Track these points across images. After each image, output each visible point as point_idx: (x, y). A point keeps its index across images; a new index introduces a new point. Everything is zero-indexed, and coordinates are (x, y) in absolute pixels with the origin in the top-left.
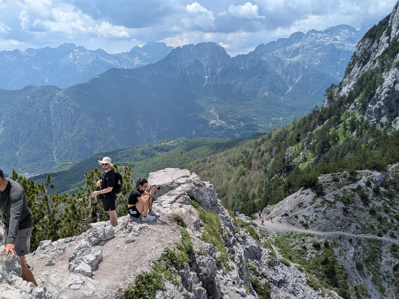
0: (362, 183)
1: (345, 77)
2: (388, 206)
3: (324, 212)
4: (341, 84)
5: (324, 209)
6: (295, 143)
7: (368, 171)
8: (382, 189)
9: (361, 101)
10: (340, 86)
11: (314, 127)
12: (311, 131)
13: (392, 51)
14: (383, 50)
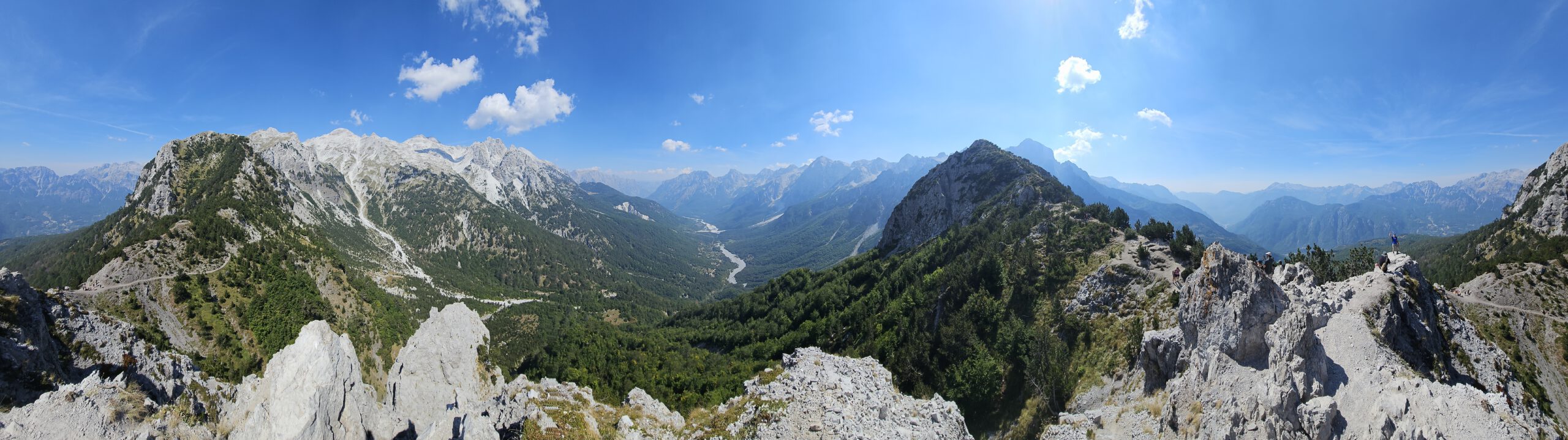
5: (128, 269)
11: (121, 219)
12: (119, 221)
13: (158, 176)
14: (153, 175)
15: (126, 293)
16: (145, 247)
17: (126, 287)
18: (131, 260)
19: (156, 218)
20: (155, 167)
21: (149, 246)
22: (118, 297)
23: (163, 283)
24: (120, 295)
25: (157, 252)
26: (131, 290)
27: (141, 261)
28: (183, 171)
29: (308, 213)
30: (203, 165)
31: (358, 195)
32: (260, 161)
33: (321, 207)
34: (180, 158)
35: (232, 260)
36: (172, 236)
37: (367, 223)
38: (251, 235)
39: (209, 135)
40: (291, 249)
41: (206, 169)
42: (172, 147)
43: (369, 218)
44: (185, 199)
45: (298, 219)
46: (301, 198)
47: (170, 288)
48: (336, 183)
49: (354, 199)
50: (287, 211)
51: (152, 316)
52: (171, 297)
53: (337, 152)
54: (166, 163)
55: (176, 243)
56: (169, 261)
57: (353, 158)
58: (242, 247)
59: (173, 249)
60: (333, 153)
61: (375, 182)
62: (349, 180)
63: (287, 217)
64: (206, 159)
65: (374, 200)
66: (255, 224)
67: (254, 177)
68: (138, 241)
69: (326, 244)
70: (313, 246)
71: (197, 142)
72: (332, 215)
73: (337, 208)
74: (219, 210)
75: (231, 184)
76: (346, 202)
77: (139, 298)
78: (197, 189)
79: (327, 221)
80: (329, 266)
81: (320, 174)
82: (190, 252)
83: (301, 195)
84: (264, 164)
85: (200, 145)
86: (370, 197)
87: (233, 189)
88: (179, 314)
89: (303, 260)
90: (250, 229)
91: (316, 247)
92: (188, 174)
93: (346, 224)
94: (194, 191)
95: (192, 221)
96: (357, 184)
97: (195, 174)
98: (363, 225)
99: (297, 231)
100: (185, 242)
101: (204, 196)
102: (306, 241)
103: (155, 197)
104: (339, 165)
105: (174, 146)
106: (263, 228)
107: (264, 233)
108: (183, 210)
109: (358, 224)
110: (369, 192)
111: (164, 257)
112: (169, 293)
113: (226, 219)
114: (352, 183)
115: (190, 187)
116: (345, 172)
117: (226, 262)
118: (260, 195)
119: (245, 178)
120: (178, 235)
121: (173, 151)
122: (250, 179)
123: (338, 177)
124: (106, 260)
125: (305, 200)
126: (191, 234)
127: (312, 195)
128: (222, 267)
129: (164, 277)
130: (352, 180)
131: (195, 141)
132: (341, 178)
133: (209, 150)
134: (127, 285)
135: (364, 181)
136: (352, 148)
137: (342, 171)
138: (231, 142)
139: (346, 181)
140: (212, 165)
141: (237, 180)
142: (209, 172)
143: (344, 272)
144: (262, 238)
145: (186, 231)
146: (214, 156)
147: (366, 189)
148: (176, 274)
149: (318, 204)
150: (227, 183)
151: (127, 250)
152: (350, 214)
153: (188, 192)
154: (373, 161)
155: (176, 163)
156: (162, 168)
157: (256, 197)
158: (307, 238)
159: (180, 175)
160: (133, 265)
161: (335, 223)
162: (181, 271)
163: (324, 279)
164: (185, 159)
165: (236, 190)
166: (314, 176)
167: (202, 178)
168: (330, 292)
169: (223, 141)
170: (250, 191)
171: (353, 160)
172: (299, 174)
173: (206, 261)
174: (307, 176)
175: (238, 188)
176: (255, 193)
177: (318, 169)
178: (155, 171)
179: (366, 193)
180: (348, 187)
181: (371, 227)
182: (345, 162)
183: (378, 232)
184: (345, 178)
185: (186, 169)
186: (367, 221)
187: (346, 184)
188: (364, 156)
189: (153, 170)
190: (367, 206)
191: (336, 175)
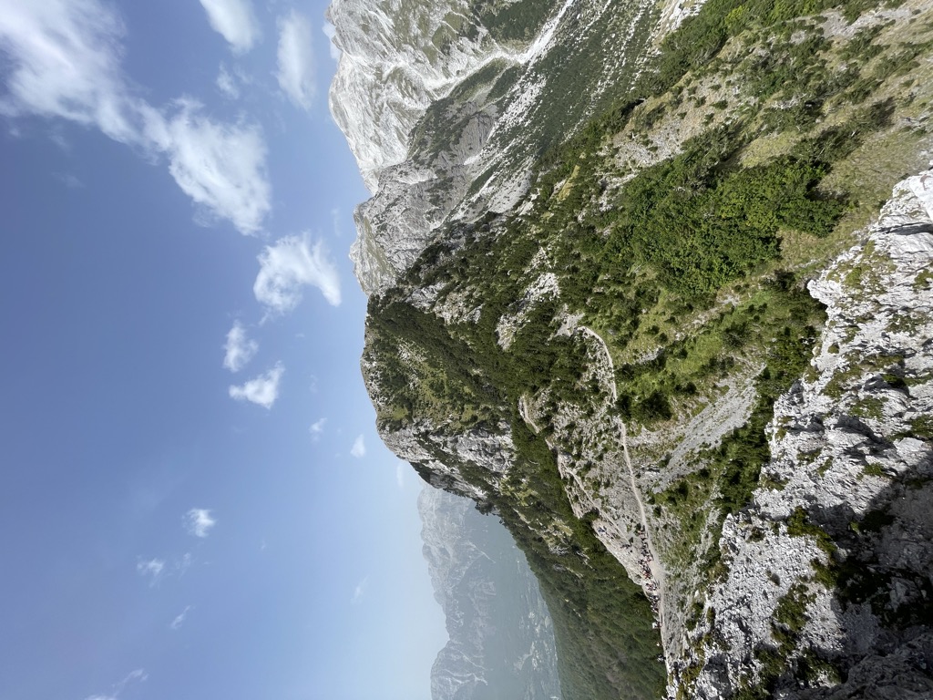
0: (573, 472)
1: (468, 496)
2: (590, 445)
4: (474, 499)
6: (544, 542)
7: (559, 468)
8: (575, 452)
9: (490, 478)
10: (477, 499)
11: (522, 522)
12: (527, 525)
13: (443, 457)
14: (441, 464)
15: (658, 512)
16: (572, 478)
17: (647, 511)
18: (597, 504)
19: (519, 458)
20: (427, 462)
21: (568, 470)
22: (665, 527)
23: (635, 442)
24: (661, 522)
25: (579, 456)
26: (652, 502)
27: (597, 484)
28: (432, 411)
29: (509, 184)
30: (421, 375)
31: (477, 65)
32: (412, 274)
33: (500, 155)
34: (409, 418)
35: (589, 324)
36: (550, 430)
37: (542, 43)
38: (545, 291)
39: (367, 365)
40: (576, 219)
41: (427, 369)
42: (391, 431)
43: (532, 38)
44: (482, 406)
45: (519, 204)
46: (480, 199)
47: (644, 428)
48: (450, 122)
49: (485, 75)
50: (503, 225)
51: (697, 461)
52: (659, 428)
53: (383, 119)
54: (419, 442)
55: (561, 421)
56: (594, 432)
57: (393, 76)
58: (566, 307)
59: (571, 426)
60: (386, 128)
61: (448, 17)
62: (444, 88)
63: (515, 226)
64: (410, 370)
65: (490, 21)
66: (526, 283)
67: (440, 286)
69: (575, 145)
70: (575, 174)
71: (380, 386)
72: (517, 130)
73: (502, 119)
74: (500, 347)
75: (453, 327)
76: (491, 95)
77: (664, 485)
78: (463, 384)
79: (528, 142)
80: (619, 140)
81: (432, 158)
82: (577, 396)
83: (474, 199)
84: (417, 268)
85: (385, 381)
86: (483, 31)
87: (462, 323)
88: (689, 411)
89: (600, 193)
90: (534, 293)
91: (577, 168)
92: (438, 403)
93: (538, 99)
94: (467, 389)
95: (521, 393)
96: (454, 67)
97: (438, 389)
98: (544, 54)
99: (542, 205)
100: (560, 404)
101: (476, 372)
102: (564, 187)
103: (481, 461)
104: (411, 114)
105: (387, 428)
106: (533, 270)
107: (543, 268)
108: (502, 408)
109: (543, 66)
110: (472, 35)
111: (588, 441)
112: (653, 430)
113: (515, 334)
114: (451, 80)
115: (461, 397)
116: (426, 98)
117: (592, 333)
118: (473, 275)
119: (443, 301)
120: (547, 419)
121: (398, 430)
122: (445, 292)
123: (437, 115)
124: (599, 550)
125: (485, 190)
126: (544, 394)
127: (476, 176)
128: (601, 340)
129: (623, 442)
130: (442, 81)
131: (378, 391)
132: (438, 108)
133: (394, 364)
134: (642, 508)
135: (445, 48)
136: (370, 78)
137: (422, 106)
138: (378, 328)
139: (445, 95)
140: (420, 359)
141: (447, 316)
142: (433, 364)
143: (639, 102)
144: (551, 271)
145: (539, 403)
146: (405, 355)
147: (465, 41)
148: (618, 420)
149: (492, 162)
150: (452, 333)
151: (578, 512)
152: (517, 87)
153: (469, 402)
154: (395, 20)
155: (417, 424)
156: (428, 449)
157: (477, 282)
158: (558, 185)
159: (440, 416)
161: (534, 124)
162: (611, 411)
163: (643, 150)
164: (410, 408)
165: (465, 319)
166: (438, 172)
167: (444, 377)
168: (672, 137)
169: (377, 341)
170: (467, 293)
171: (398, 75)
172: (435, 201)
173: (591, 367)
174: (438, 186)
175: (461, 314)
176: (470, 284)
177: (422, 163)
178: (434, 461)
179: (473, 41)
180: (458, 91)
181: (554, 29)
182: (404, 97)
183: (567, 9)
184: (438, 98)
185: (427, 404)
186: (538, 39)
187: (451, 94)
188: (385, 45)
189: (431, 465)
190: (503, 40)
191: (432, 120)
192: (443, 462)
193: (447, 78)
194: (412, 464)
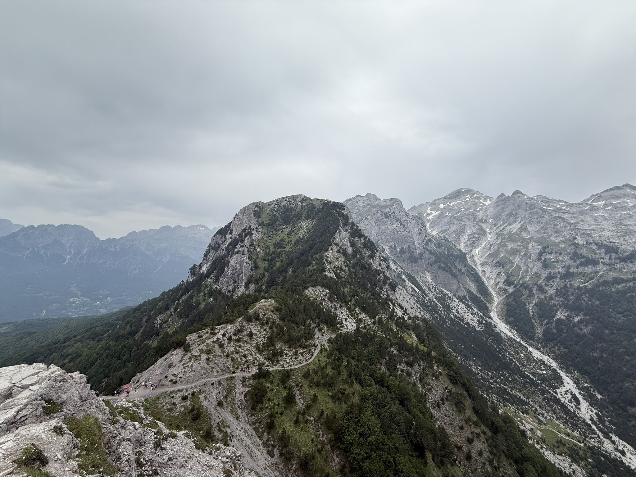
0: (219, 336)
2: (238, 349)
3: (192, 366)
4: (201, 265)
5: (191, 363)
7: (223, 325)
8: (234, 337)
9: (215, 276)
11: (181, 297)
12: (179, 300)
13: (234, 244)
14: (228, 243)
15: (185, 398)
16: (215, 334)
17: (187, 390)
19: (228, 297)
20: (231, 233)
21: (222, 332)
22: (173, 404)
23: (237, 382)
24: (178, 401)
25: (230, 339)
26: (193, 394)
27: (208, 352)
28: (266, 239)
29: (412, 301)
30: (290, 233)
31: (489, 284)
32: (356, 233)
33: (431, 296)
34: (262, 224)
35: (321, 351)
36: (249, 320)
37: (502, 327)
38: (344, 322)
39: (299, 199)
40: (391, 346)
41: (294, 238)
42: (254, 211)
43: (507, 322)
44: (266, 273)
45: (401, 307)
46: (403, 280)
47: (247, 389)
48: (453, 264)
49: (483, 289)
50: (388, 295)
51: (220, 431)
52: (246, 401)
53: (455, 221)
54: (245, 229)
55: (255, 328)
56: (247, 352)
57: (481, 229)
58: (333, 336)
59: (251, 335)
60: (449, 223)
61: (519, 267)
62: (474, 262)
63: (385, 304)
64: (294, 226)
65: (516, 294)
66: (349, 309)
67: (350, 250)
68: (206, 326)
69: (439, 348)
70: (421, 347)
71: (285, 207)
72: (448, 308)
73: (455, 299)
74: (306, 288)
75: (322, 257)
76: (470, 292)
77: (205, 403)
78: (282, 261)
79: (439, 315)
80: (444, 379)
81: (430, 251)
82: (271, 341)
83: (403, 276)
84: (361, 235)
85: (287, 209)
86: (511, 290)
87: (324, 264)
88: (257, 425)
89: (407, 363)
90: (342, 313)
91: (426, 349)
92: (270, 244)
93: (468, 324)
94: (278, 264)
95: (276, 301)
96: (488, 269)
97: (280, 245)
98: (497, 330)
99: (401, 323)
100: (266, 327)
101: (290, 270)
102: (412, 339)
103: (228, 270)
104: (458, 240)
105: (256, 209)
106: (358, 314)
107: (359, 321)
108: (264, 287)
109: (490, 328)
110: (508, 282)
111: (240, 347)
112: (245, 396)
113: (315, 299)
114: (479, 267)
115: (273, 259)
116: (468, 249)
117: (315, 354)
118: (355, 273)
119: (338, 251)
120: (257, 318)
121: (254, 215)
122: (344, 253)
123: (457, 256)
125: (409, 284)
126: (275, 317)
127: (418, 279)
128: (311, 360)
129: (238, 374)
130: (479, 262)
131: (282, 205)
132: (462, 257)
133: (299, 217)
134: (189, 386)
135: (499, 264)
136: (480, 215)
137: (462, 247)
138: (323, 208)
139: (470, 263)
140: (301, 234)
141: (329, 254)
142: (298, 242)
143: (470, 396)
144: (358, 327)
145: (269, 313)
146: (304, 224)
147: (504, 277)
148: (255, 370)
149: (427, 291)
150: (317, 256)
152: (475, 310)
153: (269, 265)
154: (516, 233)
155: (257, 228)
156: (240, 235)
157: (349, 275)
158: (414, 335)
159: (262, 244)
160: (196, 358)
161: (451, 320)
162: (260, 365)
163: (438, 398)
164: (268, 225)
165: (327, 266)
166: (421, 254)
167: (287, 249)
169: (314, 207)
170: (344, 268)
171: (483, 233)
173: (291, 353)
175: (330, 263)
176: (349, 270)
177: (427, 244)
178: (231, 238)
179: (504, 282)
180: (472, 271)
181: (513, 337)
182: (468, 235)
183: (526, 347)
184: (468, 257)
185: (270, 236)
186: (506, 326)
187: (470, 266)
188: (500, 226)
189: (228, 236)
190: (505, 303)
191: (454, 253)
192: (230, 244)
193: (481, 264)
194: (230, 223)
